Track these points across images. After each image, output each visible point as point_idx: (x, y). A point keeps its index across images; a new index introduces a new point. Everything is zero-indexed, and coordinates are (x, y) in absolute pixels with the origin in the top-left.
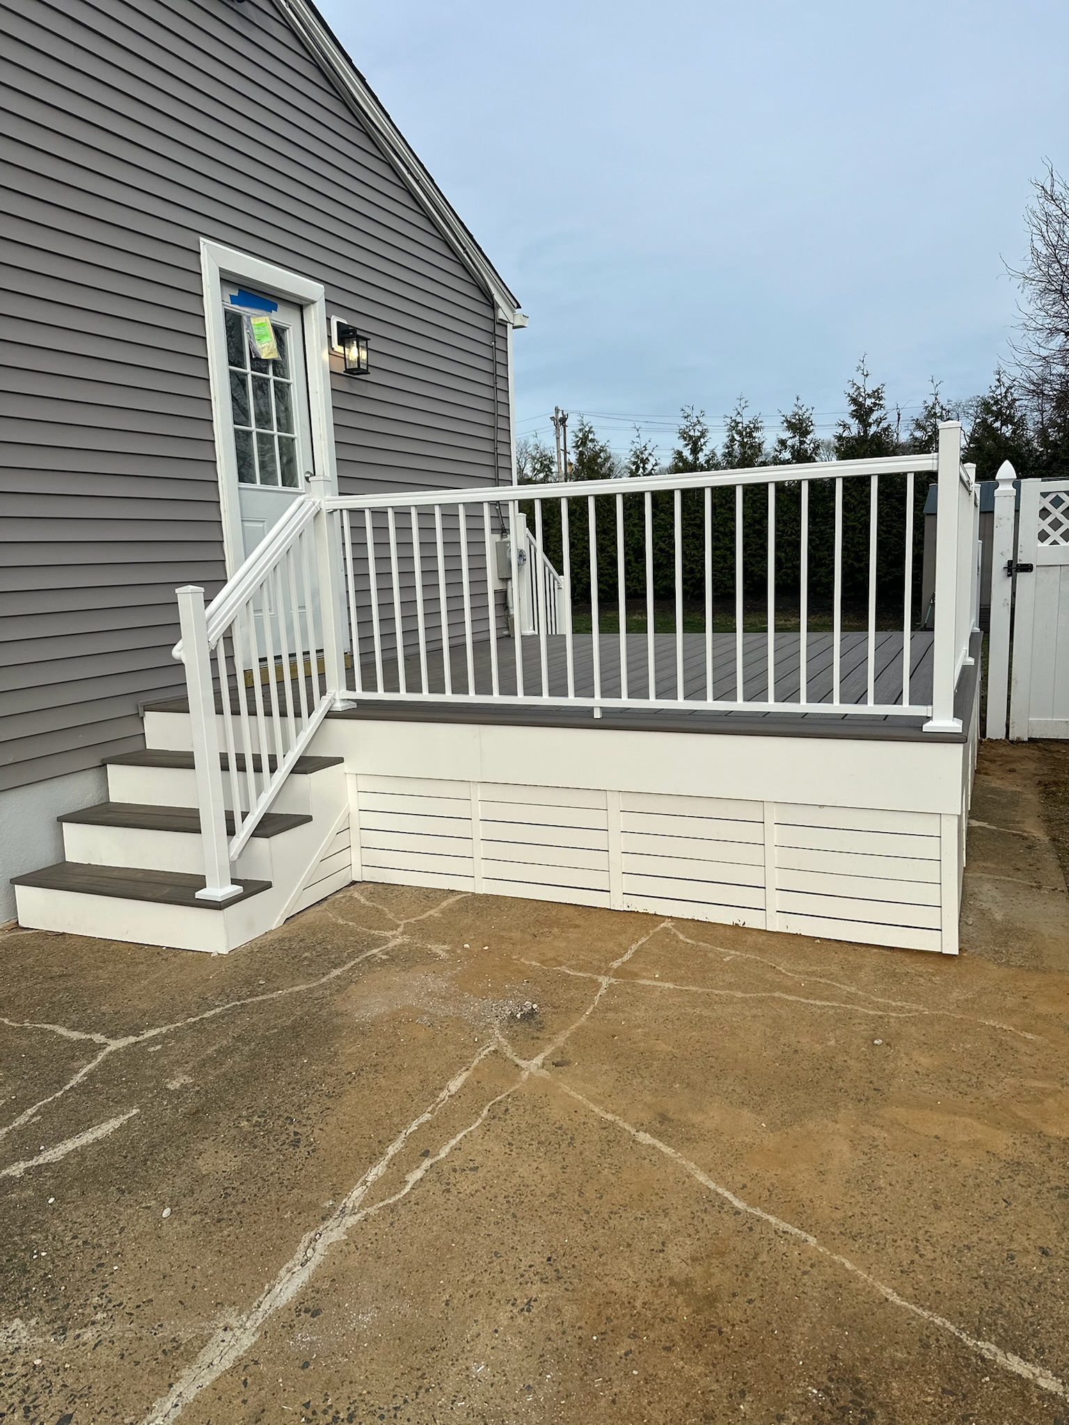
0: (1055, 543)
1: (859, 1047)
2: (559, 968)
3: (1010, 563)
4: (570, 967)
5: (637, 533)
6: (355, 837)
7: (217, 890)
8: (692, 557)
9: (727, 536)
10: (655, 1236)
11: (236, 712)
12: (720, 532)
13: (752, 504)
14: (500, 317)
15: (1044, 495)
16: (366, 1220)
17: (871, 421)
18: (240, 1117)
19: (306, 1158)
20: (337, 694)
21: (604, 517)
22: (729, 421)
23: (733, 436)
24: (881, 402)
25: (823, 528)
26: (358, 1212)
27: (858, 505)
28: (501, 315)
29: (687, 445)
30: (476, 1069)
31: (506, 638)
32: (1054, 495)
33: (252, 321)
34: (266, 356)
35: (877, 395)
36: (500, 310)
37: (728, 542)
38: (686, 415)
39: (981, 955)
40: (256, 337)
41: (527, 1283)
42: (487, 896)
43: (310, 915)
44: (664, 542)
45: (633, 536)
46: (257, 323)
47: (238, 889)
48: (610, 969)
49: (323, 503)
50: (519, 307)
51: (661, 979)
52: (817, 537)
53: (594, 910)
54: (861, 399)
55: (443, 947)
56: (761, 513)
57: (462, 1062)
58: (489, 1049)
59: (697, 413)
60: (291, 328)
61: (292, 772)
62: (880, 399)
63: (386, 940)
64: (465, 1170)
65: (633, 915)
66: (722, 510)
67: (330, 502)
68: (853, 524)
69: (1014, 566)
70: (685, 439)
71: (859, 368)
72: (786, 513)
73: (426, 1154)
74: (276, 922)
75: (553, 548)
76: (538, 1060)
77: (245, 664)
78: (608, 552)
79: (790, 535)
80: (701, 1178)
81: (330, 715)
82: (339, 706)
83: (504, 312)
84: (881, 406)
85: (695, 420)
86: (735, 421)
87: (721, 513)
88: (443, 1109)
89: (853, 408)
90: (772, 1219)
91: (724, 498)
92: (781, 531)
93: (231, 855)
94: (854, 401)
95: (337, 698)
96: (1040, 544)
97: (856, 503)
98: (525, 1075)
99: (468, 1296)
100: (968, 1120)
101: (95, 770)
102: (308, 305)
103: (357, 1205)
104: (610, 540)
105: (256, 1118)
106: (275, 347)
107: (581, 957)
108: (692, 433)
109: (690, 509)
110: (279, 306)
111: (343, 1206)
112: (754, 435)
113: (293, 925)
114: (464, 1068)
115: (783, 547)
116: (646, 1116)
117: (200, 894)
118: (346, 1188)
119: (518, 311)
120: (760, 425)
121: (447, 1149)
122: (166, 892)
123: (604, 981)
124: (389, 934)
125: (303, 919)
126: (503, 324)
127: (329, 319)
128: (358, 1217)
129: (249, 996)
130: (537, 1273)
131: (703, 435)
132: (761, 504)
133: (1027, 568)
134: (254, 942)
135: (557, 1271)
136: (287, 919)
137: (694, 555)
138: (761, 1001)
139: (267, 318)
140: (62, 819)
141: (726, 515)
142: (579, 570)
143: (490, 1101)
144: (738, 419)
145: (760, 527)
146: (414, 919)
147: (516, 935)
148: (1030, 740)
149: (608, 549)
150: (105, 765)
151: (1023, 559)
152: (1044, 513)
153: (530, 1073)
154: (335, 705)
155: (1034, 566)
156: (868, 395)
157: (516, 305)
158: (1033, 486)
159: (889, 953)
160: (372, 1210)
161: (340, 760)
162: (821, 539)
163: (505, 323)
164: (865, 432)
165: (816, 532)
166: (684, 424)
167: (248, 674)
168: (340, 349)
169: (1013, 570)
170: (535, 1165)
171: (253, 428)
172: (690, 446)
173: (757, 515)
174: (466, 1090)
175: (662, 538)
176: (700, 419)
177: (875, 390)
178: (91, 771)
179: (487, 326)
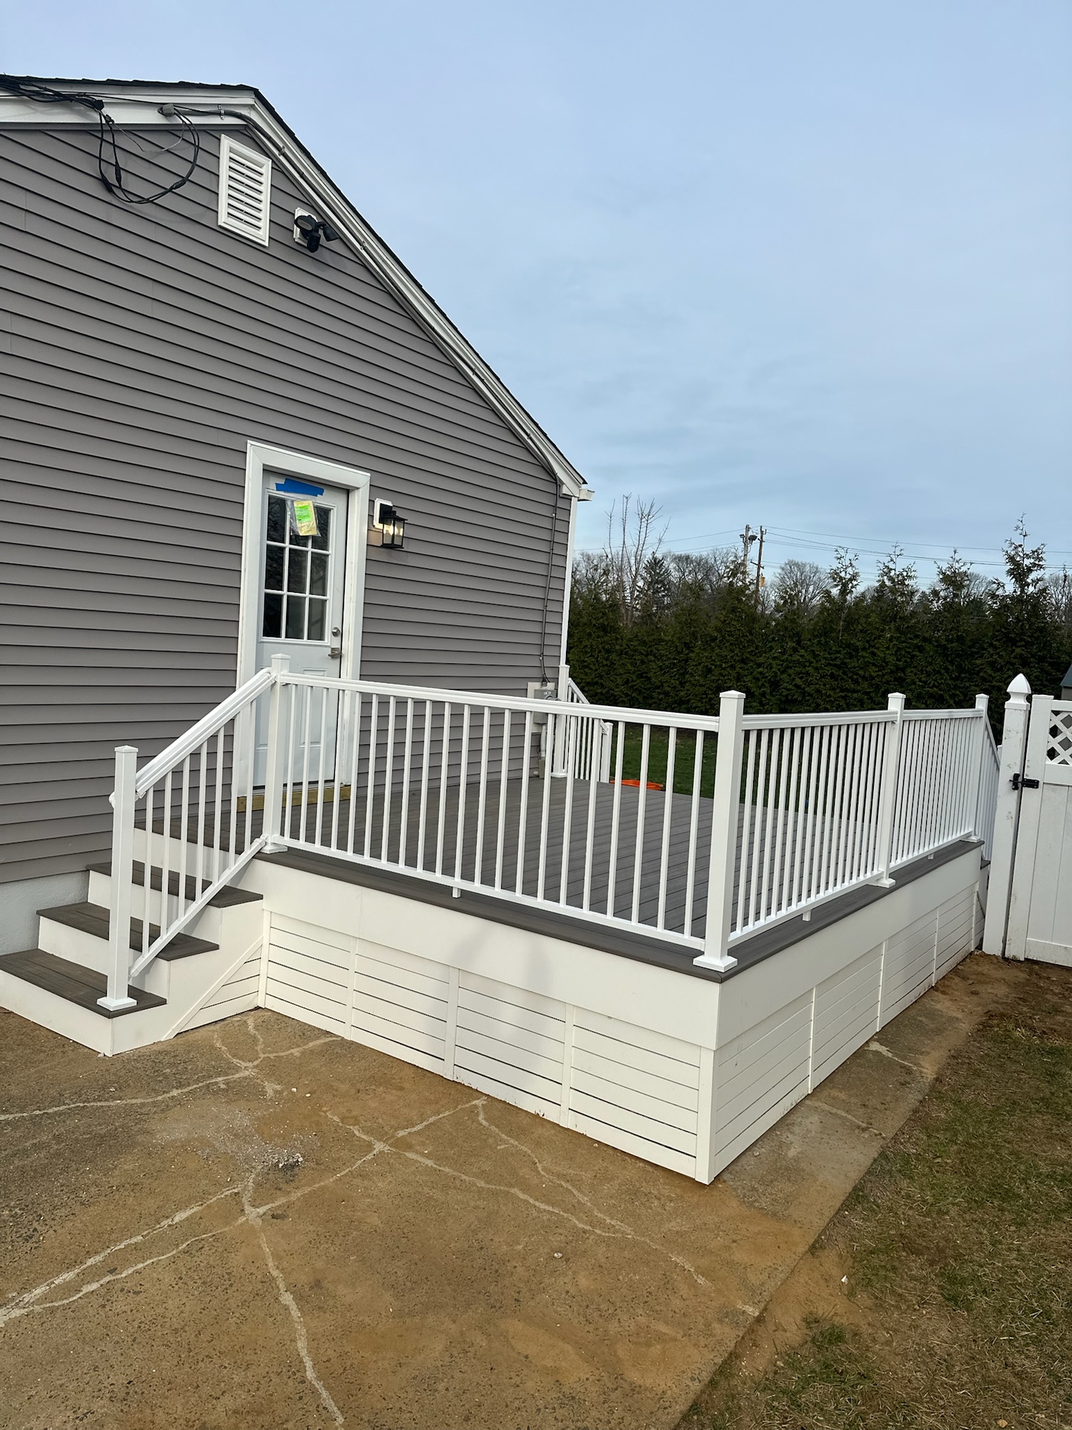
0: (1064, 762)
1: (540, 1256)
2: (351, 1127)
3: (1016, 776)
4: (363, 1130)
5: (775, 666)
6: (263, 967)
7: (115, 999)
8: (828, 697)
9: (866, 680)
10: (223, 1384)
11: (192, 839)
12: (860, 676)
13: (896, 652)
14: (564, 492)
15: (1056, 713)
16: (27, 1315)
17: (1029, 581)
18: (7, 1206)
19: (27, 1253)
20: (269, 838)
21: (744, 646)
22: (882, 566)
23: (883, 582)
24: (1041, 563)
25: (967, 684)
26: (28, 1307)
27: (1005, 665)
28: (565, 490)
29: (837, 586)
30: (209, 1206)
31: (536, 779)
32: (1066, 715)
33: (295, 504)
34: (305, 533)
35: (1037, 555)
36: (564, 486)
37: (866, 687)
38: (839, 556)
39: (735, 1190)
40: (297, 517)
41: (98, 1397)
42: (352, 1043)
43: (199, 1035)
44: (801, 678)
45: (771, 669)
46: (300, 506)
47: (132, 1002)
48: (394, 1137)
49: (279, 677)
50: (585, 482)
51: (427, 1156)
52: (961, 692)
53: (430, 1075)
54: (1018, 559)
55: (276, 1086)
56: (905, 661)
57: (202, 1197)
58: (234, 1190)
59: (850, 556)
60: (335, 509)
61: (208, 904)
62: (1040, 559)
63: (238, 1069)
64: (130, 1292)
65: (459, 1087)
66: (865, 654)
67: (285, 677)
68: (998, 684)
69: (1020, 779)
70: (835, 579)
71: (1017, 528)
72: (931, 664)
73: (111, 1272)
74: (167, 1035)
75: (690, 671)
76: (261, 1210)
77: (239, 792)
78: (744, 682)
79: (932, 688)
80: (302, 1345)
81: (259, 855)
82: (268, 849)
83: (568, 487)
84: (1041, 567)
85: (848, 563)
86: (887, 567)
87: (863, 657)
88: (154, 1236)
89: (1009, 567)
90: (325, 1394)
91: (868, 642)
92: (924, 682)
93: (132, 972)
94: (1011, 559)
95: (269, 841)
96: (1049, 762)
97: (1003, 663)
98: (242, 1219)
99: (48, 1395)
100: (568, 1348)
101: (80, 873)
102: (353, 490)
103: (31, 1301)
104: (748, 669)
105: (17, 1210)
106: (315, 525)
107: (380, 1120)
108: (843, 574)
109: (831, 649)
110: (325, 491)
111: (21, 1299)
112: (906, 582)
113: (181, 1040)
114: (200, 1203)
115: (924, 698)
116: (303, 1278)
117: (101, 1001)
118: (34, 1285)
119: (584, 486)
120: (913, 574)
121: (130, 1271)
122: (81, 993)
123: (379, 1146)
124: (244, 1064)
125: (190, 1037)
126: (568, 498)
127: (372, 502)
128: (24, 1311)
129: (94, 1100)
130: (113, 1391)
131: (854, 577)
132: (906, 652)
133: (1033, 784)
134: (138, 1050)
135: (128, 1393)
136: (178, 1034)
137: (830, 696)
138: (495, 1194)
139: (311, 502)
140: (41, 913)
141: (868, 659)
142: (712, 696)
143: (195, 1237)
144: (891, 566)
145: (903, 675)
146: (275, 1054)
147: (343, 1087)
148: (1027, 960)
149: (745, 679)
150: (89, 870)
151: (1030, 775)
152: (1054, 731)
153: (247, 1219)
154: (265, 848)
155: (1041, 784)
156: (1027, 555)
157: (581, 481)
158: (1045, 702)
159: (651, 1170)
160: (37, 1308)
161: (260, 897)
162: (965, 696)
163: (570, 497)
164: (1022, 591)
165: (960, 687)
166: (836, 565)
167: (242, 801)
168: (380, 526)
169: (1020, 785)
170: (184, 1301)
171: (285, 592)
172: (839, 587)
173: (901, 663)
174: (186, 1223)
175: (799, 674)
176: (853, 562)
177: (1034, 550)
178: (76, 874)
179: (549, 500)
